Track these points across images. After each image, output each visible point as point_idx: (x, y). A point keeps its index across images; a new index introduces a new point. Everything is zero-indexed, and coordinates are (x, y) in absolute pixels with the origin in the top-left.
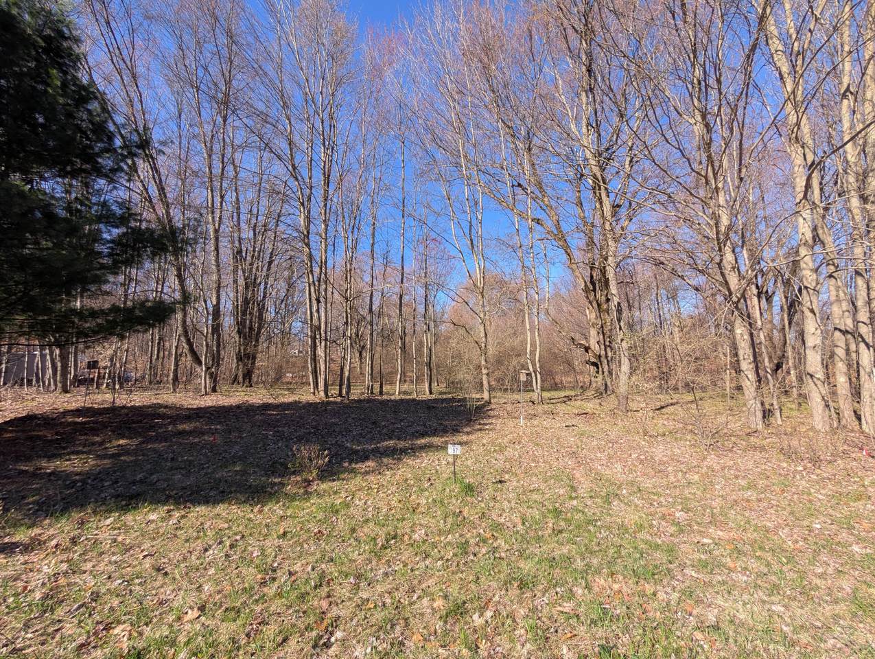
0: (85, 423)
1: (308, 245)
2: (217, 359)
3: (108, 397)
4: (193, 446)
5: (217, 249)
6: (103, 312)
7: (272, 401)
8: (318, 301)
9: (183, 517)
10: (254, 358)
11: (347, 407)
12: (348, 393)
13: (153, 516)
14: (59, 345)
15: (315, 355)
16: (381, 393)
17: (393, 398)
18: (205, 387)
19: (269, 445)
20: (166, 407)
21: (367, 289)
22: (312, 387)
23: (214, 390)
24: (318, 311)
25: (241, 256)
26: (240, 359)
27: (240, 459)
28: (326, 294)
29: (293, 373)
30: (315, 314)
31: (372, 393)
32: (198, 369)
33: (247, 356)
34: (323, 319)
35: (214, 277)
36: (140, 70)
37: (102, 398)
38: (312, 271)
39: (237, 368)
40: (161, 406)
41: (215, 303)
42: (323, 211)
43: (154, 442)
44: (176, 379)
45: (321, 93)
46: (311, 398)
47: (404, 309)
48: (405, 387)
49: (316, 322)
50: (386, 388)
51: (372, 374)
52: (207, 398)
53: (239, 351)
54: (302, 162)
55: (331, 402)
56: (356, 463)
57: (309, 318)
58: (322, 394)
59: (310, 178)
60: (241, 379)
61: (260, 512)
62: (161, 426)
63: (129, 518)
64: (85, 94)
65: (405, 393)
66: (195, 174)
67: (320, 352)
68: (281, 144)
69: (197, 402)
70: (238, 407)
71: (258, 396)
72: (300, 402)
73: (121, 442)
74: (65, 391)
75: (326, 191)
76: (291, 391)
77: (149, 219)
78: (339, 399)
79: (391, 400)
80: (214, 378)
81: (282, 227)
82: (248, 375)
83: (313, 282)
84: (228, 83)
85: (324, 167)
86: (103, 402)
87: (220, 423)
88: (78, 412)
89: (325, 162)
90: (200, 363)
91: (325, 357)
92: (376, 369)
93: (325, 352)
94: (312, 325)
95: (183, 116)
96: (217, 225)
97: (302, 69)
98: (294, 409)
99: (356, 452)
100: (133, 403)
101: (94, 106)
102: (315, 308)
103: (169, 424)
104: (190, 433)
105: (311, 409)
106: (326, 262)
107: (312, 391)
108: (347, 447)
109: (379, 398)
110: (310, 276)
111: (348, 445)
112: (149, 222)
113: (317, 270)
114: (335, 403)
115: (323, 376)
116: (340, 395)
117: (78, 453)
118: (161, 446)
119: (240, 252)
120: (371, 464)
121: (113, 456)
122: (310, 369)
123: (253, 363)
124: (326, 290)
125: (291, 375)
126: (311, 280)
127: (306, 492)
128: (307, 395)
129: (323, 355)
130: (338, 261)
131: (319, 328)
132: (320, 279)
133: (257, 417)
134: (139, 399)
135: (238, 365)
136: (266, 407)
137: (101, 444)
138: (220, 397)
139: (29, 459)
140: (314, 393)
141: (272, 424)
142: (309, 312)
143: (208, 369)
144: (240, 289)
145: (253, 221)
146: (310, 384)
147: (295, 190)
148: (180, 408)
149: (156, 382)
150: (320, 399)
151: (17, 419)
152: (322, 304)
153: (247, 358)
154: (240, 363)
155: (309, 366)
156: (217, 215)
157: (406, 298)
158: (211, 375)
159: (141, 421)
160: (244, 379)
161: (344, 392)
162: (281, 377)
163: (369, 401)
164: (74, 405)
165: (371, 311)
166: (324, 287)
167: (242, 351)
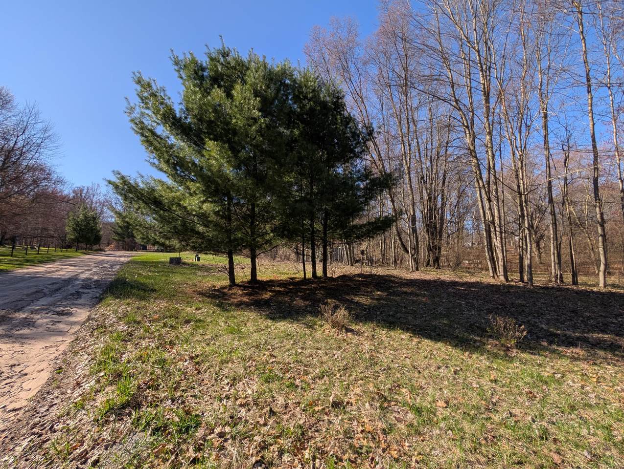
0: (363, 281)
1: (475, 157)
2: (416, 249)
3: (368, 269)
4: (414, 302)
5: (410, 179)
6: (364, 226)
7: (457, 280)
8: (489, 200)
9: (419, 342)
10: (440, 248)
11: (530, 291)
12: (531, 279)
13: (403, 337)
14: (348, 244)
15: (491, 245)
16: (575, 283)
17: (595, 289)
18: (412, 267)
19: (464, 311)
20: (394, 277)
21: (544, 180)
22: (491, 271)
23: (417, 269)
24: (490, 209)
25: (424, 180)
26: (430, 249)
27: (445, 316)
28: (497, 194)
29: (469, 261)
30: (488, 212)
31: (562, 281)
32: (406, 256)
33: (435, 247)
34: (496, 215)
35: (411, 198)
36: (364, 94)
37: (367, 270)
38: (481, 178)
39: (429, 256)
40: (391, 276)
41: (412, 214)
42: (487, 125)
43: (393, 296)
44: (395, 262)
45: (475, 30)
46: (492, 281)
47: (601, 192)
48: (612, 280)
49: (489, 217)
50: (581, 279)
51: (559, 263)
52: (414, 274)
53: (429, 244)
54: (463, 94)
55: (513, 285)
56: (559, 345)
57: (482, 215)
58: (502, 278)
59: (471, 103)
60: (431, 262)
61: (470, 357)
62: (395, 287)
63: (392, 333)
64: (349, 120)
65: (613, 286)
66: (394, 137)
67: (496, 242)
68: (445, 91)
69: (409, 276)
70: (435, 281)
71: (447, 276)
72: (482, 283)
73: (379, 293)
74: (352, 265)
75: (488, 108)
76: (472, 274)
77: (376, 173)
78: (521, 284)
79: (592, 291)
80: (416, 261)
81: (450, 150)
82: (437, 260)
83: (484, 185)
84: (406, 70)
85: (484, 88)
86: (367, 272)
87: (426, 290)
88: (359, 275)
89: (484, 84)
90: (407, 252)
91: (502, 247)
92: (565, 258)
93: (502, 242)
94: (485, 221)
95: (384, 107)
96: (408, 165)
97: (456, 24)
98: (478, 288)
99: (557, 335)
100: (378, 273)
101: (351, 125)
102: (487, 207)
103: (398, 286)
104: (411, 294)
105: (494, 289)
106: (494, 166)
107: (492, 275)
108: (542, 329)
109: (574, 287)
110: (480, 182)
111: (544, 326)
112: (376, 174)
113: (485, 175)
114: (516, 287)
115: (501, 263)
116: (522, 280)
117: (363, 295)
118: (398, 298)
119: (423, 178)
120: (579, 351)
121: (377, 299)
122: (488, 257)
123: (440, 252)
124: (496, 190)
125: (467, 262)
126: (481, 184)
127: (507, 355)
128: (486, 278)
129: (499, 245)
130: (506, 162)
131: (493, 222)
132: (489, 182)
133: (450, 290)
134: (381, 271)
135: (429, 254)
136: (454, 284)
137: (371, 292)
138: (422, 274)
139: (348, 294)
140: (493, 277)
141: (462, 296)
142: (481, 211)
143: (412, 255)
144: (425, 202)
145: (430, 154)
146: (487, 270)
147: (459, 118)
148: (401, 279)
149: (385, 263)
150: (501, 282)
151: (340, 276)
152: (494, 202)
153: (434, 249)
154: (430, 252)
155: (487, 254)
156: (408, 158)
157: (601, 181)
158: (415, 259)
159: (384, 284)
160: (434, 263)
161: (526, 278)
162: (460, 263)
163: (559, 289)
164: (357, 272)
165: (551, 201)
166: (494, 187)
167: (431, 244)
